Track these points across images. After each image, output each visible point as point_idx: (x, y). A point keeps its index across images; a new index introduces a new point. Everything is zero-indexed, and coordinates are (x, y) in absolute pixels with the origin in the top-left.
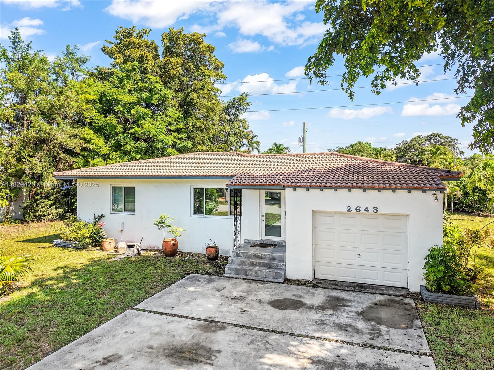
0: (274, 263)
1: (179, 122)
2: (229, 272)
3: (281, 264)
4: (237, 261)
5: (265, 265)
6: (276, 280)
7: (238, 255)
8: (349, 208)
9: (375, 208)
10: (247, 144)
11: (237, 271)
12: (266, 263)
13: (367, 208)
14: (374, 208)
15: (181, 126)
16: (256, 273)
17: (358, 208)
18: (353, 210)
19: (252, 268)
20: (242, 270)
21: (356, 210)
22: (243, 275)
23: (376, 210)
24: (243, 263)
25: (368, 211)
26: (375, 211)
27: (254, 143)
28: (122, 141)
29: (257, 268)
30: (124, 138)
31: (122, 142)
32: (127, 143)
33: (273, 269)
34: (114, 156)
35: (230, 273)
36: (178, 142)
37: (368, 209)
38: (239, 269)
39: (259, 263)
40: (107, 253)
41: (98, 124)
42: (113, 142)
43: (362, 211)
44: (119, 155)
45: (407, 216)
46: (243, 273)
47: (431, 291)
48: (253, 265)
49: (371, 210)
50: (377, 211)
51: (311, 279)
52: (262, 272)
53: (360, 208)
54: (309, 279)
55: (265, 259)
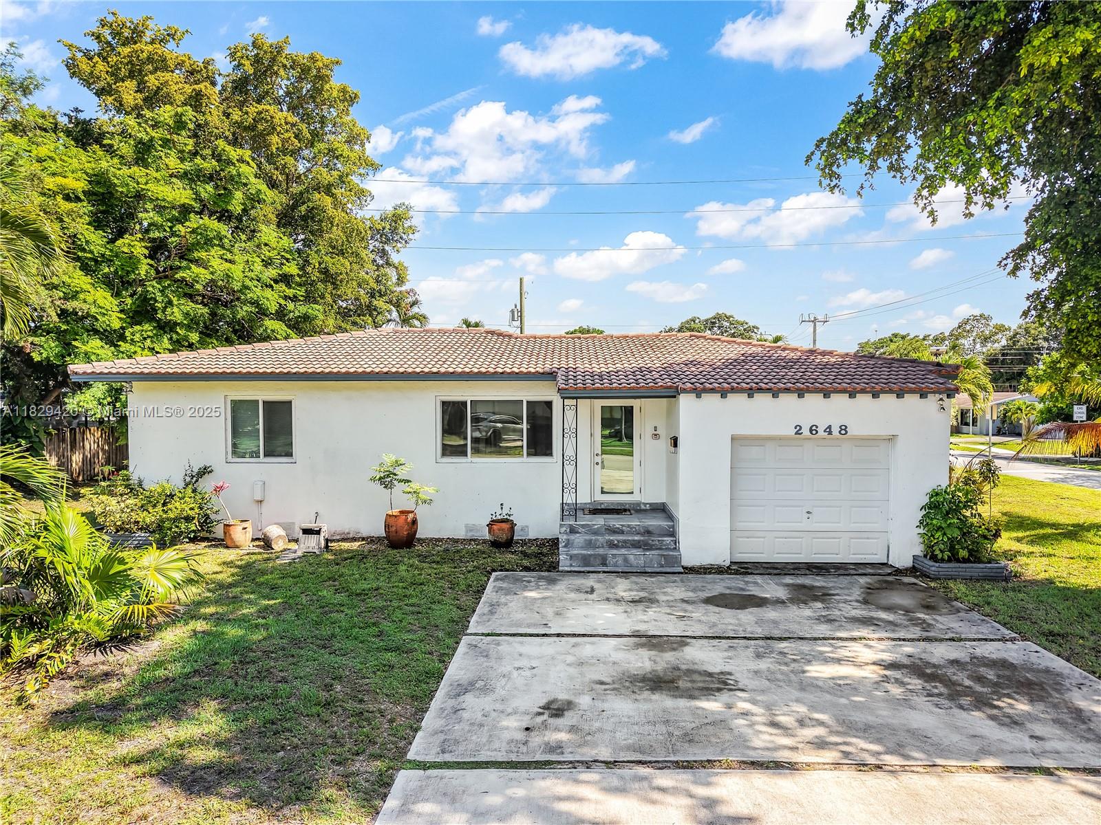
0: (655, 540)
1: (287, 260)
2: (568, 563)
3: (668, 540)
4: (577, 540)
5: (636, 545)
6: (669, 570)
7: (573, 531)
8: (798, 428)
9: (843, 427)
10: (398, 319)
11: (586, 560)
12: (639, 541)
13: (830, 427)
14: (840, 427)
15: (292, 269)
16: (626, 560)
17: (814, 428)
18: (806, 432)
19: (615, 552)
20: (595, 556)
21: (811, 430)
22: (599, 566)
23: (845, 430)
24: (589, 544)
25: (830, 433)
26: (843, 432)
27: (414, 317)
28: (159, 299)
29: (623, 551)
30: (161, 291)
31: (156, 301)
32: (170, 303)
33: (654, 550)
34: (138, 335)
35: (571, 566)
36: (291, 306)
37: (830, 429)
38: (590, 555)
39: (625, 541)
40: (241, 552)
41: (91, 252)
42: (129, 301)
43: (821, 433)
44: (150, 334)
45: (892, 439)
46: (598, 562)
47: (942, 560)
48: (612, 545)
49: (835, 431)
50: (846, 432)
51: (727, 563)
52: (636, 557)
53: (817, 427)
54: (724, 564)
55: (629, 533)
